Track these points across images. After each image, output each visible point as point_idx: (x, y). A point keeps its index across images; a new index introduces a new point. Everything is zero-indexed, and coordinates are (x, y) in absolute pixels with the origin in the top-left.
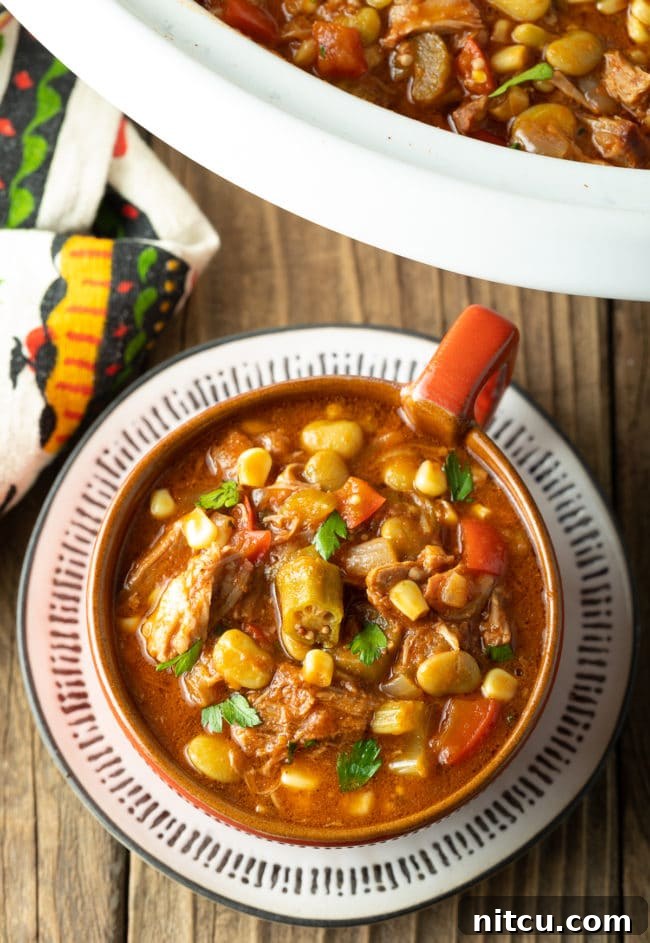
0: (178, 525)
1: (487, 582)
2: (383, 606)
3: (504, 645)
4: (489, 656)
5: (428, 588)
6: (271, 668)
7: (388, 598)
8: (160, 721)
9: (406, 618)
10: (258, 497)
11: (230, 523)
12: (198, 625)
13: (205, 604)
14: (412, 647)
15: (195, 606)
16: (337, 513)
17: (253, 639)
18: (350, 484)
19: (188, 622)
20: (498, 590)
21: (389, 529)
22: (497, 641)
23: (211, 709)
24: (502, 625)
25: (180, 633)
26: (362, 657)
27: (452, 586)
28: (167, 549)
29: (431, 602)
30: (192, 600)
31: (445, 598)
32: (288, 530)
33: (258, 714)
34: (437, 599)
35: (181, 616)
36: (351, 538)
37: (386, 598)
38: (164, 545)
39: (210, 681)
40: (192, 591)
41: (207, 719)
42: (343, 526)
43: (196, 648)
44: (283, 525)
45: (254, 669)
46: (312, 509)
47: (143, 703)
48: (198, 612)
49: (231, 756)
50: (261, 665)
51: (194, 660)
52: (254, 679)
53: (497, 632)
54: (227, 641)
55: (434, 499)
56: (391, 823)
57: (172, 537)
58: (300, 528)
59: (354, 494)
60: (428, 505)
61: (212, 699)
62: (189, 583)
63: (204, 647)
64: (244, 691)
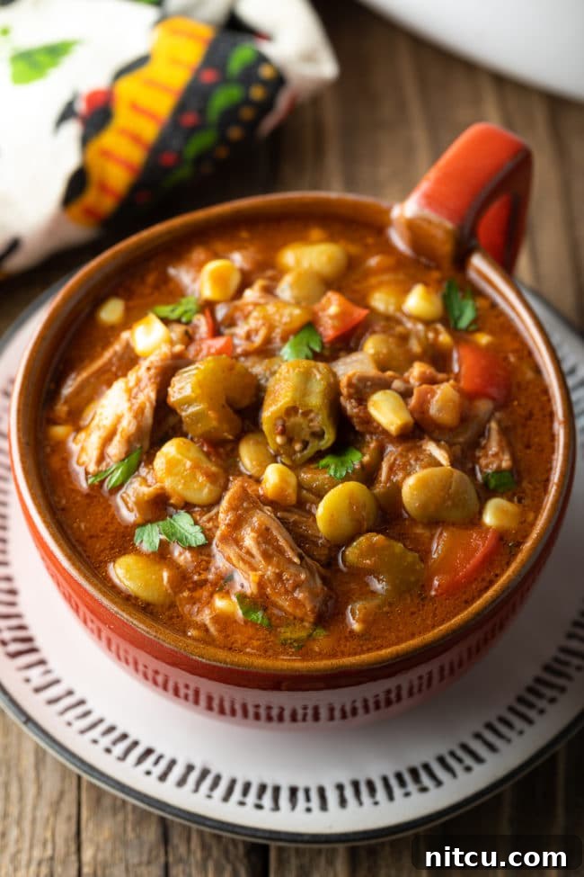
0: (125, 335)
1: (484, 406)
2: (358, 417)
3: (504, 471)
4: (486, 483)
5: (413, 401)
6: (222, 481)
7: (366, 407)
8: (79, 527)
9: (385, 432)
10: (221, 312)
11: (186, 333)
12: (139, 429)
13: (148, 405)
14: (394, 463)
15: (136, 406)
16: (311, 325)
17: (203, 451)
18: (329, 299)
19: (128, 425)
20: (498, 415)
21: (371, 345)
22: (495, 466)
23: (149, 527)
24: (502, 449)
25: (117, 439)
26: (332, 472)
27: (442, 398)
28: (110, 360)
29: (416, 416)
30: (134, 401)
31: (433, 410)
32: (252, 342)
33: (203, 532)
34: (423, 413)
35: (119, 419)
36: (327, 353)
37: (361, 407)
38: (107, 355)
39: (146, 491)
40: (135, 390)
41: (142, 537)
42: (318, 338)
43: (135, 457)
44: (248, 337)
45: (201, 479)
46: (281, 316)
47: (63, 509)
48: (139, 413)
49: (165, 575)
50: (212, 478)
51: (131, 472)
52: (201, 490)
53: (494, 457)
54: (171, 449)
55: (428, 323)
56: (357, 657)
57: (117, 347)
58: (268, 340)
59: (332, 306)
60: (420, 327)
61: (149, 517)
62: (132, 383)
63: (145, 457)
64: (188, 507)
